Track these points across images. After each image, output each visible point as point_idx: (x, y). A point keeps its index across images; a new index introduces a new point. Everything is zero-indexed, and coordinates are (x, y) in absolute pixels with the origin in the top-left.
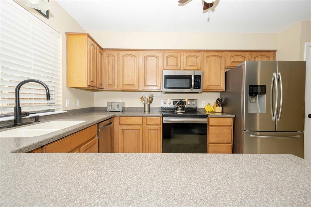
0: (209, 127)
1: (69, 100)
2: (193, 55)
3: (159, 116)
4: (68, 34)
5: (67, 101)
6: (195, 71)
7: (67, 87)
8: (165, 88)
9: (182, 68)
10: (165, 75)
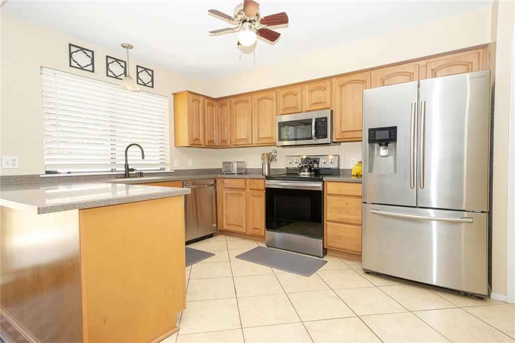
0: (328, 197)
1: (177, 160)
2: (318, 87)
3: (261, 179)
4: (175, 95)
5: (176, 162)
6: (319, 111)
7: (175, 146)
8: (279, 141)
9: (304, 109)
10: (279, 123)
